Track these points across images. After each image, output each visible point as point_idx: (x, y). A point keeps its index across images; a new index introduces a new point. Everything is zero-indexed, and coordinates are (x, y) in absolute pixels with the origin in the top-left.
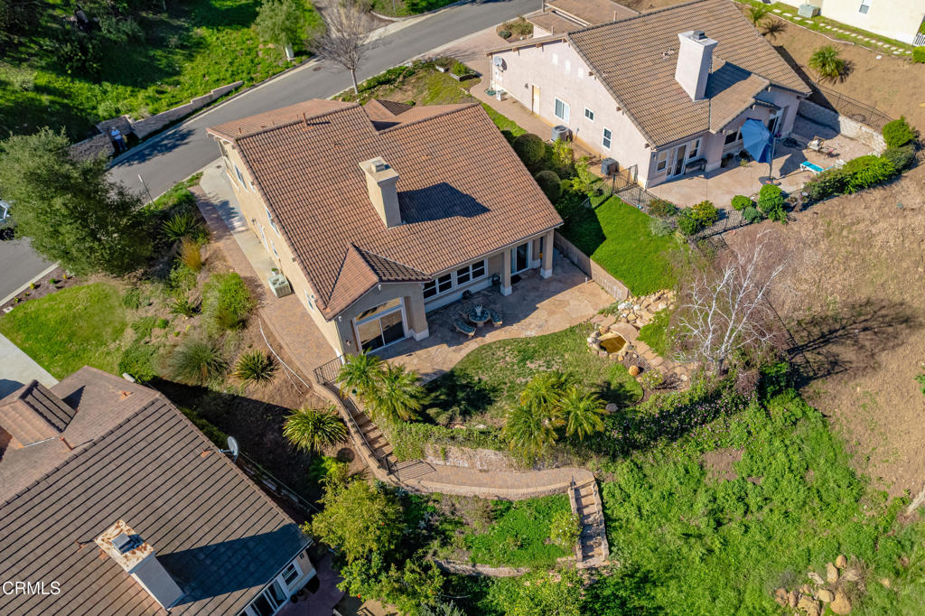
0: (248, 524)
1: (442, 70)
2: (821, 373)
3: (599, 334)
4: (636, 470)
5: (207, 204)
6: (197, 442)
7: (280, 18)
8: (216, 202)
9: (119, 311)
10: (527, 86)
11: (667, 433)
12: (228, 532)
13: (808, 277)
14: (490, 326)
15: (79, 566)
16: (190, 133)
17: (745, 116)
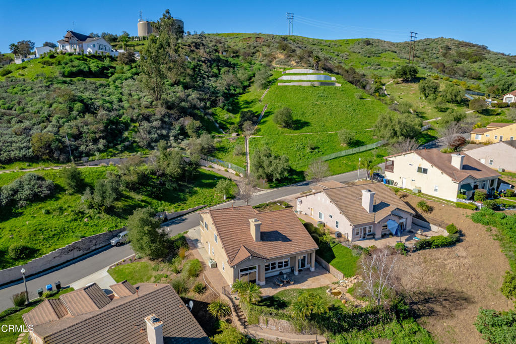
0: (191, 333)
1: (279, 204)
2: (426, 314)
3: (331, 290)
4: (344, 339)
5: (190, 239)
6: (179, 302)
7: (225, 185)
8: (193, 239)
9: (150, 272)
10: (309, 208)
11: (357, 326)
12: (183, 334)
13: (417, 276)
14: (288, 283)
15: (133, 333)
16: (186, 219)
17: (388, 218)
